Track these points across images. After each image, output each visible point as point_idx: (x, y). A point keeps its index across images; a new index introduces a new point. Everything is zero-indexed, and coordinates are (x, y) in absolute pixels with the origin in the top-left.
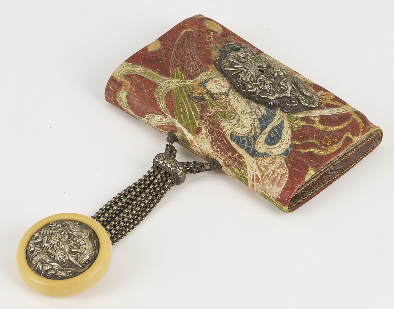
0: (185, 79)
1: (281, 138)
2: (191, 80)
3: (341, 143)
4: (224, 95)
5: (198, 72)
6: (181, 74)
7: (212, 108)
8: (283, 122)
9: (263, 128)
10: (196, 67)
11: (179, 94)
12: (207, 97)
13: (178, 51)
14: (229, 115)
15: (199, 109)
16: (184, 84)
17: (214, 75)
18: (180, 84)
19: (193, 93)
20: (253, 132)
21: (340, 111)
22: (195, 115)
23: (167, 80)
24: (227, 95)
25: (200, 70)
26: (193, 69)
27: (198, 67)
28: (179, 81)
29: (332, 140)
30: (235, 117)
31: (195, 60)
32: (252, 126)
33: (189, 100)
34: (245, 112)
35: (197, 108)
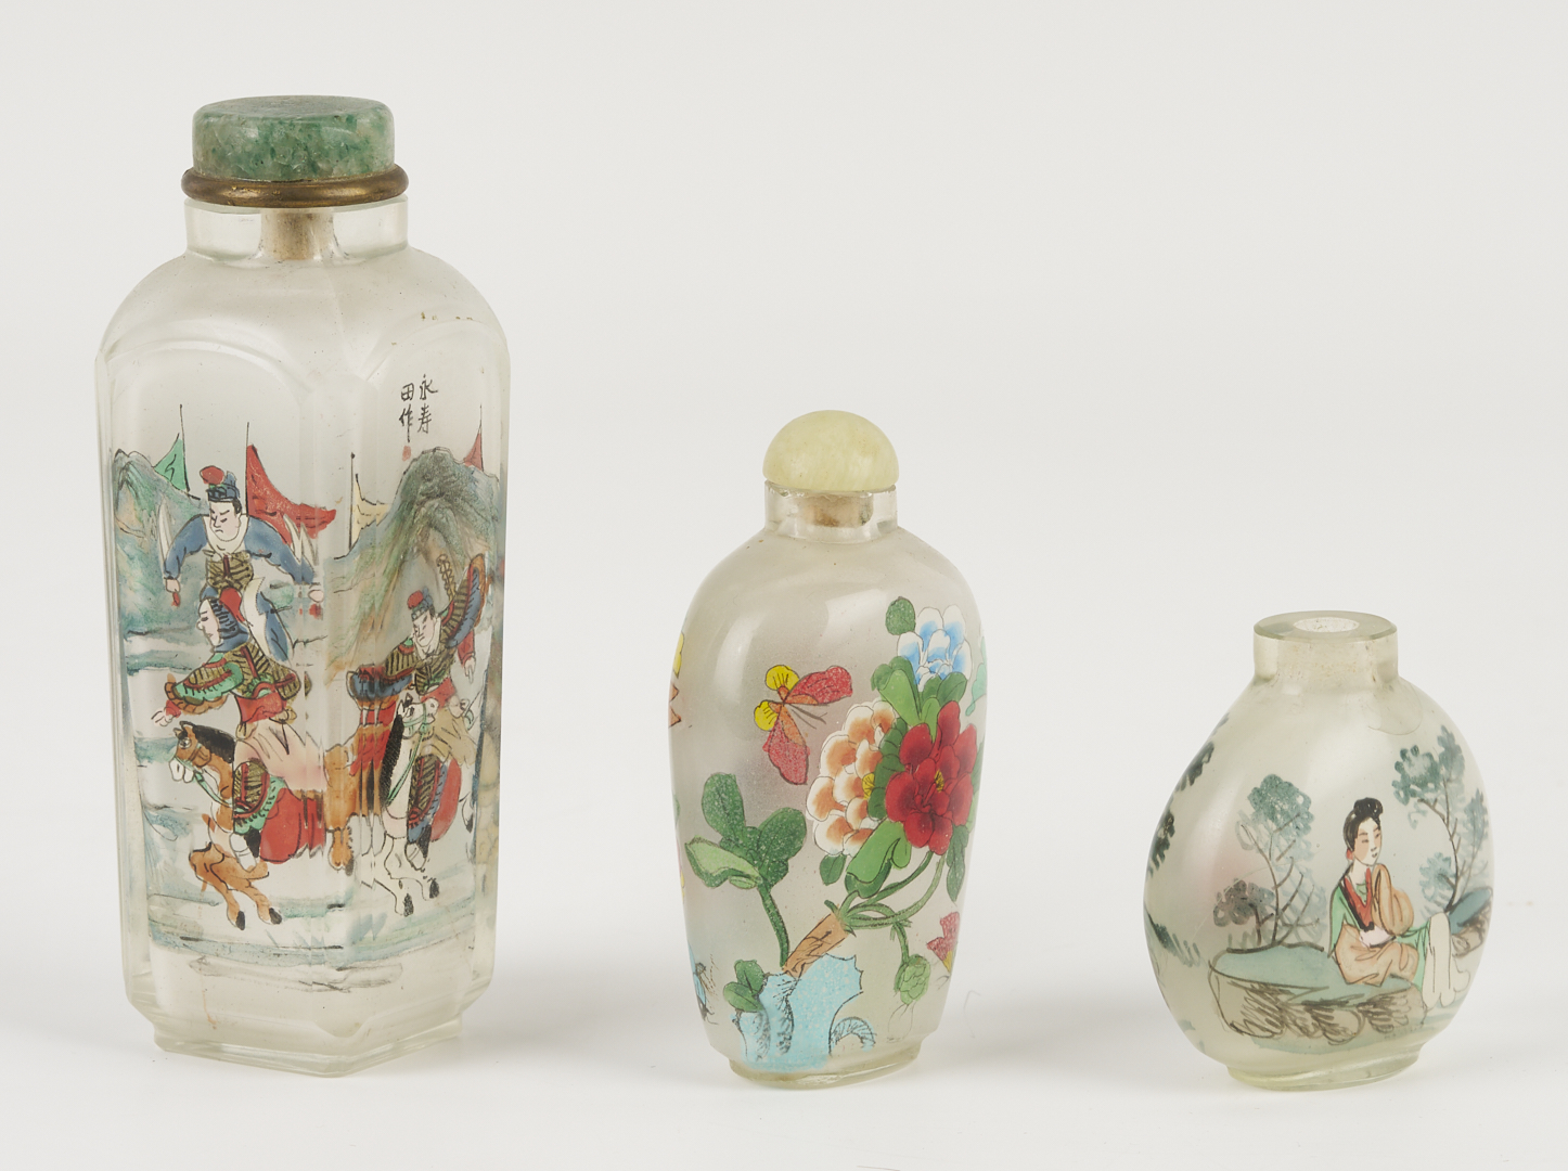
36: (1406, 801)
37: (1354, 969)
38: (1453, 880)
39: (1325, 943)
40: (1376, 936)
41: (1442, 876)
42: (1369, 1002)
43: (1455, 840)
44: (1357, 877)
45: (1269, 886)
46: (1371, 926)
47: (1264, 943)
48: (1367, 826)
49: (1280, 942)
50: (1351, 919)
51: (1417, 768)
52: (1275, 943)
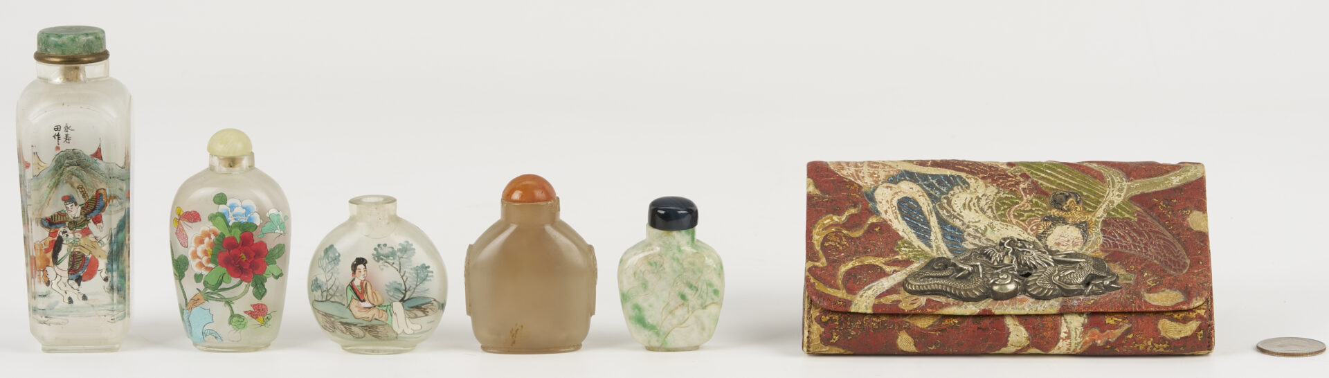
0: (1111, 215)
1: (904, 219)
2: (1103, 220)
3: (818, 248)
4: (1042, 233)
5: (1108, 238)
6: (1123, 215)
7: (1031, 201)
8: (930, 246)
9: (942, 222)
10: (1117, 240)
11: (1090, 186)
12: (1055, 212)
13: (1164, 239)
14: (1002, 208)
15: (1041, 184)
16: (1104, 206)
17: (1087, 250)
18: (1107, 202)
19: (1078, 203)
20: (946, 205)
21: (870, 292)
22: (1037, 175)
23: (1127, 193)
24: (1039, 237)
25: (1111, 241)
26: (1119, 234)
27: (1117, 242)
28: (1112, 205)
29: (832, 241)
30: (992, 211)
31: (1130, 247)
32: (958, 214)
33: (1070, 189)
34: (989, 229)
35: (1045, 184)
36: (378, 261)
37: (358, 314)
38: (404, 292)
39: (345, 302)
40: (366, 304)
41: (398, 290)
42: (366, 326)
43: (405, 278)
44: (357, 283)
45: (324, 280)
46: (364, 301)
47: (324, 299)
48: (361, 267)
49: (329, 300)
50: (355, 297)
51: (385, 251)
52: (327, 300)
